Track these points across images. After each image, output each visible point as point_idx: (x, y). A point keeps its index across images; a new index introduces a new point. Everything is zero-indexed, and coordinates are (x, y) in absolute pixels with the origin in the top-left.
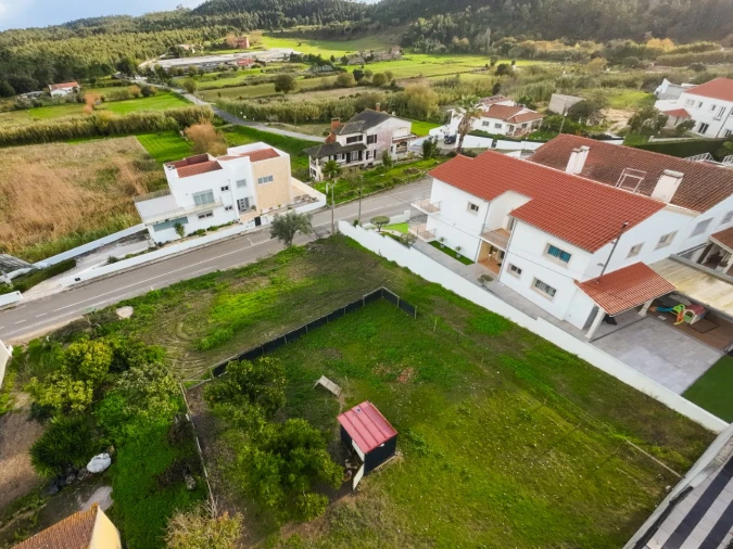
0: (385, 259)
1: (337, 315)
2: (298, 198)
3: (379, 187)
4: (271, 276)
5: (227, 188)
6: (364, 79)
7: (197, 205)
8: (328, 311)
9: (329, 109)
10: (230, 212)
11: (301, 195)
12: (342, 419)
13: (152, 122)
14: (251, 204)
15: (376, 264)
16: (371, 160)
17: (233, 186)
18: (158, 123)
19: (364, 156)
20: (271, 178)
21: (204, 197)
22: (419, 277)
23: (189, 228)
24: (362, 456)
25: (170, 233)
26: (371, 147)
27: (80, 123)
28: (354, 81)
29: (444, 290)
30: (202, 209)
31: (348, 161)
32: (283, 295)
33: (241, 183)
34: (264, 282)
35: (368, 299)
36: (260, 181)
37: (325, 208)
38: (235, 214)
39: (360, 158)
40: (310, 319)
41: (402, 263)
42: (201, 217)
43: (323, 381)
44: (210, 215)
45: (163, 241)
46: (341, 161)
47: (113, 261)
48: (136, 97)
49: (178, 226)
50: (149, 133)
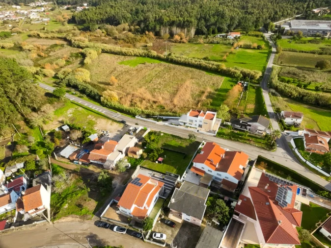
1: (178, 152)
5: (197, 121)
7: (190, 122)
18: (235, 75)
20: (207, 124)
21: (192, 121)
23: (186, 125)
25: (183, 124)
27: (214, 66)
31: (241, 127)
32: (179, 146)
33: (201, 121)
35: (183, 153)
36: (205, 123)
37: (214, 136)
38: (197, 127)
42: (189, 124)
44: (191, 124)
45: (180, 125)
46: (238, 126)
47: (171, 124)
48: (254, 48)
49: (185, 123)
50: (231, 77)
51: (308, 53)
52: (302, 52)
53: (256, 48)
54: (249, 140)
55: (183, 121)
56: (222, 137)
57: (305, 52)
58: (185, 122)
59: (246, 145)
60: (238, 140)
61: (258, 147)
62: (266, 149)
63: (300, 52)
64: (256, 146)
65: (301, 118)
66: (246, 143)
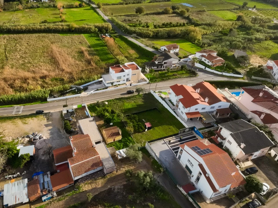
0: (159, 101)
1: (147, 111)
2: (141, 79)
3: (164, 80)
4: (134, 100)
5: (125, 76)
6: (176, 10)
7: (117, 79)
8: (145, 110)
9: (156, 33)
10: (124, 81)
11: (142, 78)
12: (145, 124)
13: (89, 30)
14: (129, 79)
15: (157, 102)
16: (164, 68)
17: (126, 75)
18: (92, 30)
19: (163, 67)
20: (135, 74)
21: (119, 78)
22: (164, 107)
23: (114, 84)
24: (147, 128)
25: (110, 85)
26: (165, 65)
27: (65, 27)
28: (171, 11)
29: (167, 110)
30: (118, 80)
31: (157, 68)
32: (137, 105)
33: (128, 75)
34: (133, 102)
35: (153, 109)
36: (133, 75)
37: (148, 83)
38: (125, 82)
39: (161, 67)
40: (142, 111)
41: (162, 103)
42: (117, 82)
43: (143, 120)
44: (119, 81)
45: (108, 86)
46: (155, 68)
47: (98, 90)
48: (76, 7)
49: (112, 83)
50: (88, 33)
51: (118, 4)
52: (114, 4)
53: (78, 6)
54: (174, 75)
55: (109, 82)
56: (156, 81)
57: (116, 4)
58: (112, 81)
59: (177, 79)
60: (169, 79)
61: (186, 77)
62: (193, 77)
63: (112, 4)
64: (184, 77)
65: (177, 47)
66: (176, 78)
